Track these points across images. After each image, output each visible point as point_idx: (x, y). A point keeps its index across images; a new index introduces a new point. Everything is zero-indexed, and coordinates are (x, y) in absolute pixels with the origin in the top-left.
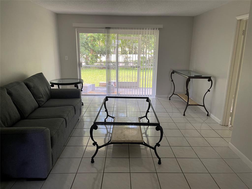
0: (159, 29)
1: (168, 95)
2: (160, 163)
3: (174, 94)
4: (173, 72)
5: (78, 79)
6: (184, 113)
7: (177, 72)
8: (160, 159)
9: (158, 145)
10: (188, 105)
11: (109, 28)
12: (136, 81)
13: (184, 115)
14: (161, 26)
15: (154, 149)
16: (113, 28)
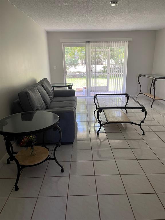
0: (129, 42)
1: (134, 95)
2: (144, 134)
3: (141, 93)
4: (140, 76)
5: (64, 83)
6: (152, 106)
7: (143, 76)
8: (144, 132)
9: (143, 122)
10: (154, 100)
11: (89, 42)
12: (106, 86)
13: (151, 107)
14: (130, 39)
15: (140, 125)
16: (92, 42)
